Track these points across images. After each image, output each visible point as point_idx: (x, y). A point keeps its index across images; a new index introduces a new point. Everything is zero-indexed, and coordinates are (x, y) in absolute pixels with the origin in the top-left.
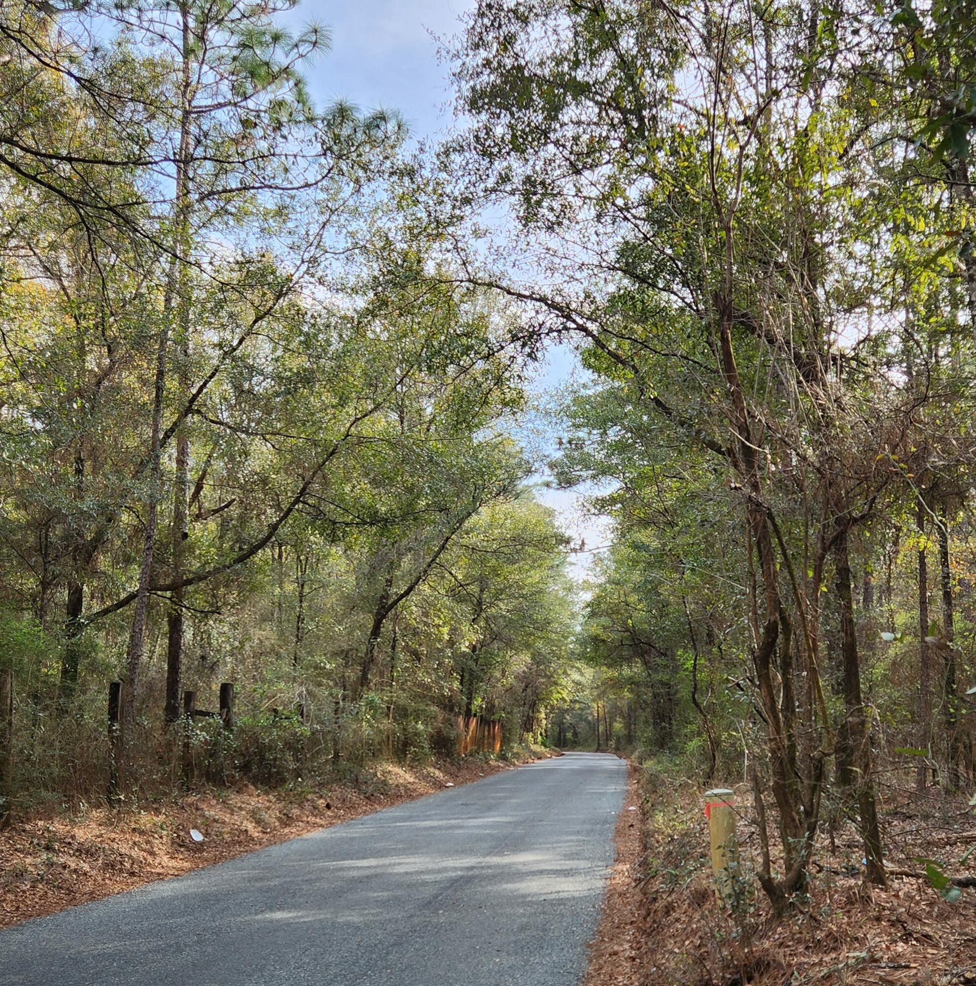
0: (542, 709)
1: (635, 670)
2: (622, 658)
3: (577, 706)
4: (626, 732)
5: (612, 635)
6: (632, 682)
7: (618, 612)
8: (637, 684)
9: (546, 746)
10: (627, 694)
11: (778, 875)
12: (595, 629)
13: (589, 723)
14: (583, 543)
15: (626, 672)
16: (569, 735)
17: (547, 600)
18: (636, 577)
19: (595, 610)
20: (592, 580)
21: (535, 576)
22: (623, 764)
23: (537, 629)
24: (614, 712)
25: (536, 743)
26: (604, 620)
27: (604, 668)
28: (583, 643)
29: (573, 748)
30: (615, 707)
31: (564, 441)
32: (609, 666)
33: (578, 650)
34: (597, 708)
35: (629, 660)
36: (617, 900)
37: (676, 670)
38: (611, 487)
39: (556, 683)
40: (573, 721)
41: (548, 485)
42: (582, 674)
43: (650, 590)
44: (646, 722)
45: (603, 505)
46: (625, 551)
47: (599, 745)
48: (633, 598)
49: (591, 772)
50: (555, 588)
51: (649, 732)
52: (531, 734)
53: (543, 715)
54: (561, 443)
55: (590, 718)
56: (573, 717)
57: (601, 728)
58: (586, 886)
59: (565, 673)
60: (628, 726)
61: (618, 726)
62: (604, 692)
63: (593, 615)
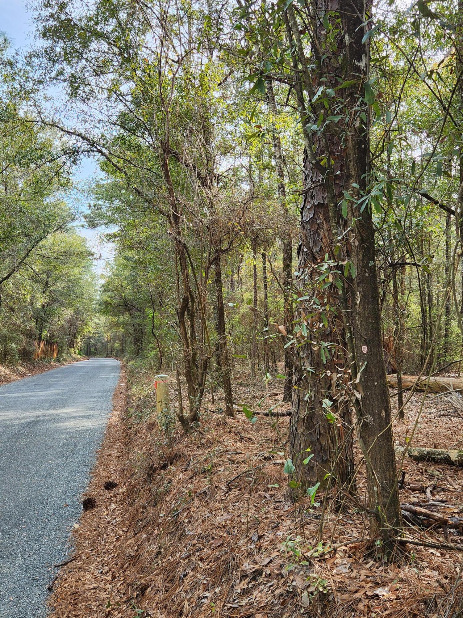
0: (79, 337)
1: (126, 318)
2: (119, 312)
3: (97, 335)
4: (121, 348)
5: (115, 301)
6: (124, 324)
7: (117, 290)
8: (127, 325)
9: (80, 355)
10: (122, 330)
11: (186, 414)
12: (106, 298)
13: (103, 343)
14: (101, 256)
15: (121, 319)
16: (93, 349)
17: (82, 283)
18: (127, 273)
19: (106, 289)
20: (105, 273)
21: (76, 271)
22: (119, 363)
23: (77, 297)
24: (115, 338)
25: (75, 353)
26: (111, 294)
27: (111, 317)
28: (100, 304)
29: (94, 356)
30: (116, 336)
31: (92, 205)
32: (113, 316)
33: (98, 308)
34: (107, 336)
35: (123, 313)
36: (112, 429)
37: (145, 318)
38: (114, 229)
39: (86, 324)
40: (95, 343)
41: (83, 226)
42: (99, 320)
43: (132, 280)
44: (131, 343)
45: (110, 237)
46: (122, 260)
47: (107, 354)
48: (125, 283)
49: (102, 367)
50: (86, 277)
51: (131, 348)
52: (73, 349)
53: (79, 340)
54: (90, 206)
55: (103, 341)
56: (95, 340)
57: (109, 346)
58: (97, 423)
59: (91, 319)
60: (122, 345)
61: (117, 345)
62: (110, 328)
63: (105, 291)
